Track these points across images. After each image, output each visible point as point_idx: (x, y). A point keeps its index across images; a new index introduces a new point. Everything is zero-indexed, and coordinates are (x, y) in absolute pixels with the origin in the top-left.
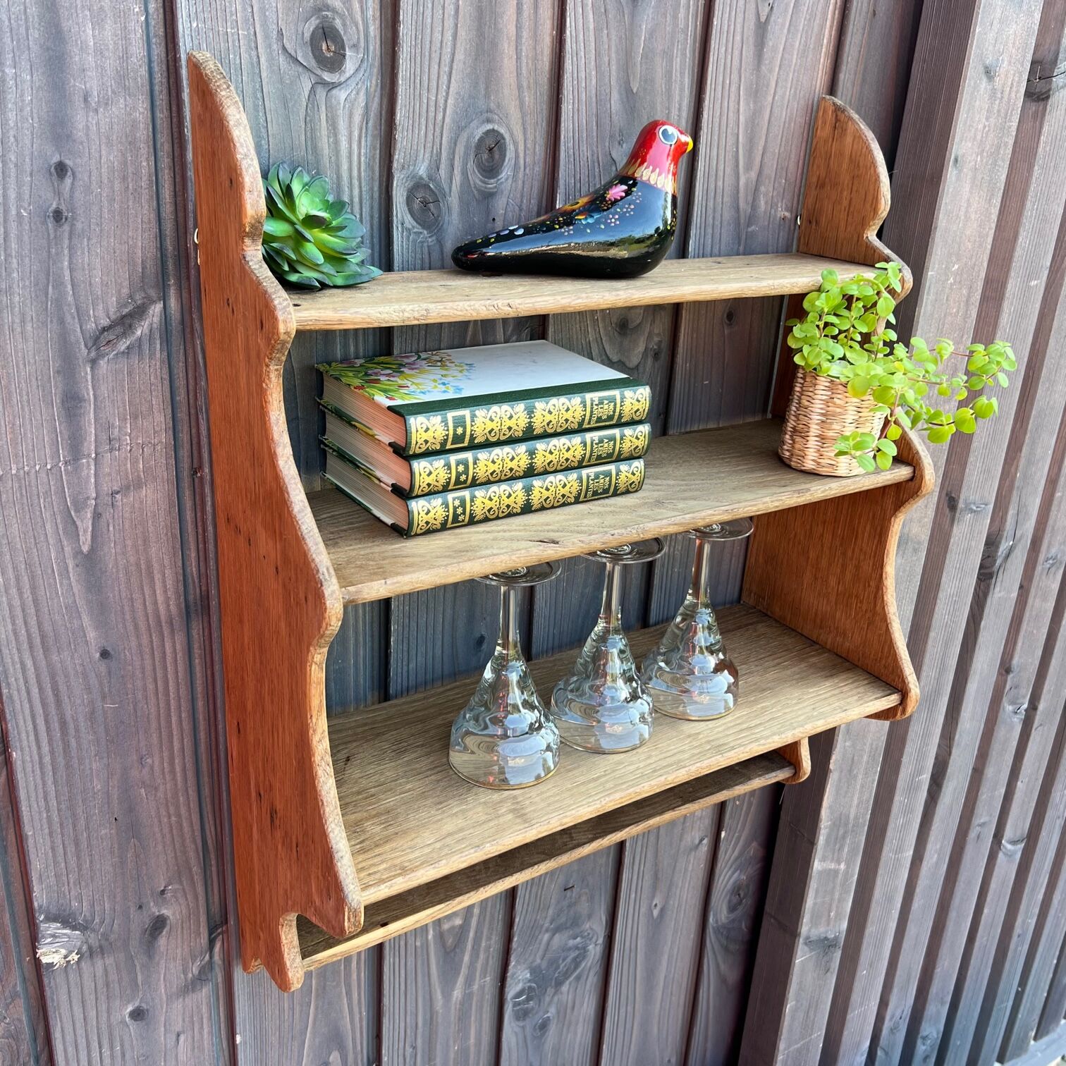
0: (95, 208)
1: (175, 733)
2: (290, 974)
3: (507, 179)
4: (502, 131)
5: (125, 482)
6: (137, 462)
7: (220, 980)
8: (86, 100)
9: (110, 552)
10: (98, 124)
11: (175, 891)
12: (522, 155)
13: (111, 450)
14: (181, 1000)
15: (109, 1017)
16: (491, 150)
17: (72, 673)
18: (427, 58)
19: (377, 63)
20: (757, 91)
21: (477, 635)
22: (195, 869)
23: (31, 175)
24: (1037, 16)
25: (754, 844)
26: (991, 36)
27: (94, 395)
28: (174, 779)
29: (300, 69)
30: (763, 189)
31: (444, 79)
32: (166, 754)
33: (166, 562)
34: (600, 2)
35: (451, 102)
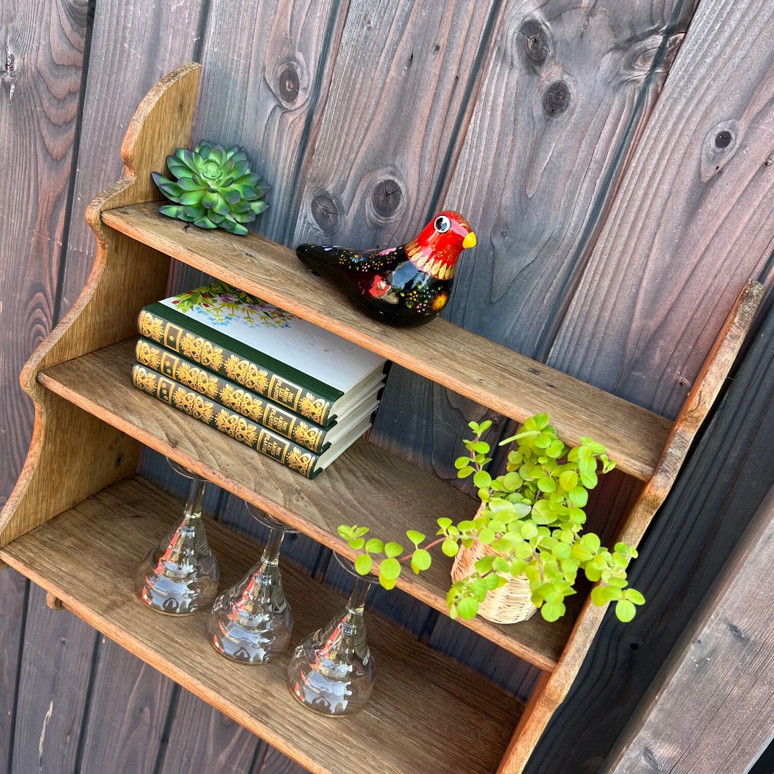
3: (395, 222)
4: (401, 185)
12: (412, 209)
18: (351, 111)
20: (678, 247)
30: (660, 342)
31: (362, 130)
34: (511, 111)
35: (363, 148)
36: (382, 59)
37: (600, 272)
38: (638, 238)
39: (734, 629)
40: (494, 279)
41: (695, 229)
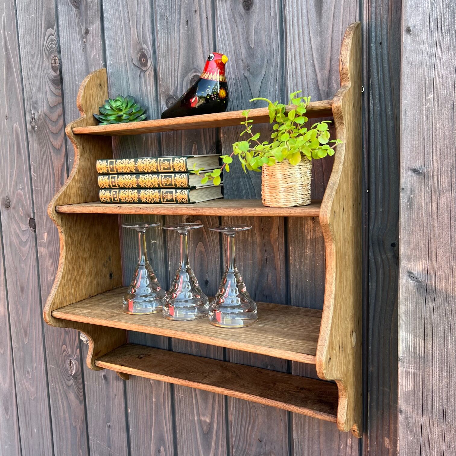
4: (199, 75)
18: (170, 55)
21: (205, 279)
31: (177, 61)
34: (232, 18)
35: (180, 68)
36: (176, 28)
37: (294, 61)
38: (303, 38)
40: (252, 92)
41: (324, 20)
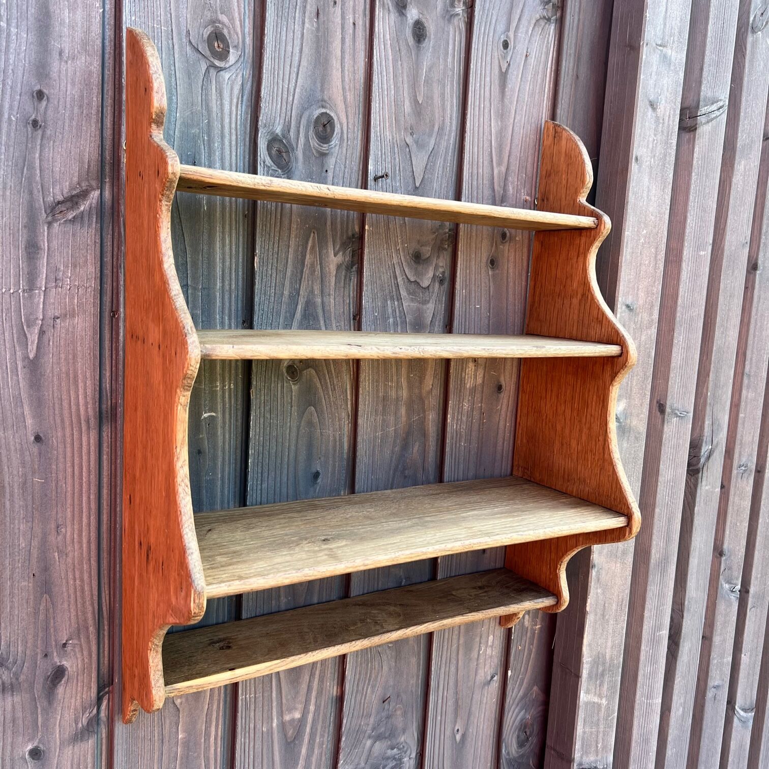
0: (60, 123)
1: (84, 511)
2: (154, 692)
3: (335, 146)
4: (332, 114)
5: (63, 311)
6: (73, 298)
7: (104, 735)
8: (60, 54)
9: (49, 361)
10: (67, 70)
11: (74, 646)
12: (345, 132)
13: (56, 287)
14: (71, 747)
15: (12, 751)
16: (324, 126)
17: (13, 448)
18: (283, 60)
19: (250, 60)
20: (502, 115)
21: (314, 471)
22: (91, 629)
23: (20, 95)
24: (682, 75)
25: (535, 688)
26: (651, 82)
27: (48, 246)
28: (81, 547)
29: (200, 56)
30: (510, 179)
31: (294, 76)
32: (76, 527)
33: (88, 375)
34: (395, 44)
37: (471, 143)
38: (484, 115)
39: (628, 306)
40: (414, 169)
41: (507, 101)
